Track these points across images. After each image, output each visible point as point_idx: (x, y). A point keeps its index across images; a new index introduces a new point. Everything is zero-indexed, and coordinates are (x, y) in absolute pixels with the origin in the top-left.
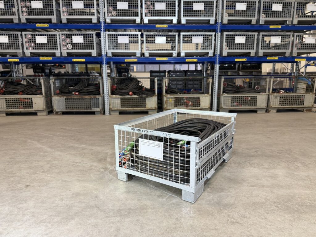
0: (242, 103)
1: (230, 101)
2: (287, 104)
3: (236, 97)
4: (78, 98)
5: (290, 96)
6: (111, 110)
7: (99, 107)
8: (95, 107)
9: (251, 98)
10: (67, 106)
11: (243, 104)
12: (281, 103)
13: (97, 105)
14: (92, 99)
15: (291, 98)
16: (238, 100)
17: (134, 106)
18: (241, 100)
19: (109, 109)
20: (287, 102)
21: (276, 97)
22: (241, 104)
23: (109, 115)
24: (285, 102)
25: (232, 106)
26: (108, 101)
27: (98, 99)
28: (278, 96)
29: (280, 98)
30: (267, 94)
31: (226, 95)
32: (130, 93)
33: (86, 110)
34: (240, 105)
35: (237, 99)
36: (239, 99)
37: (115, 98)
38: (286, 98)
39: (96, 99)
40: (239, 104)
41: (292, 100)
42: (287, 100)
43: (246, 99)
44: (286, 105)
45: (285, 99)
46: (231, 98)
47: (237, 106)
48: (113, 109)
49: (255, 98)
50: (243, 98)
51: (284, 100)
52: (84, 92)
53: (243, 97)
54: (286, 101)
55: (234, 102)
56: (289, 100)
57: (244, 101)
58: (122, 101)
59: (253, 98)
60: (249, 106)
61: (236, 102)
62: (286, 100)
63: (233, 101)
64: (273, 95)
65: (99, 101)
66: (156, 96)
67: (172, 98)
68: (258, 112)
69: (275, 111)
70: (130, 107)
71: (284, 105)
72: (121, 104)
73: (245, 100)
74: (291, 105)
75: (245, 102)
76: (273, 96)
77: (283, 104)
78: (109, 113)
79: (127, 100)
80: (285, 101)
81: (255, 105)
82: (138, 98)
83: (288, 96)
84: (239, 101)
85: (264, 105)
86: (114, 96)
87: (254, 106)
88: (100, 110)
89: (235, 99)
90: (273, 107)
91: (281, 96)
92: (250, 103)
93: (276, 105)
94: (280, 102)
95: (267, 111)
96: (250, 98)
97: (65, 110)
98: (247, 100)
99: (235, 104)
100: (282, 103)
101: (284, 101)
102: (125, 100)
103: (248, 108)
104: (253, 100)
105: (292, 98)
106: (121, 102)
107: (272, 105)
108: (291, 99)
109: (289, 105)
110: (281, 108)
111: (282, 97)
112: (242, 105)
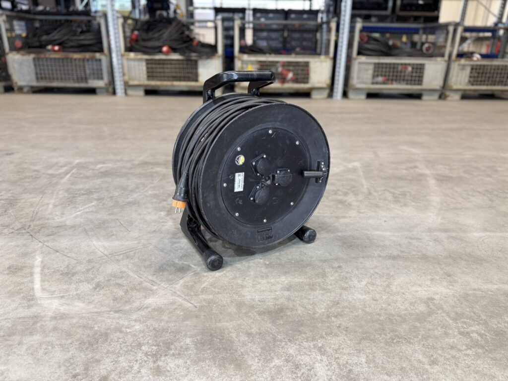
0: (394, 78)
1: (370, 72)
2: (483, 83)
3: (382, 64)
4: (59, 59)
5: (491, 66)
6: (127, 86)
7: (102, 78)
8: (94, 78)
9: (413, 68)
10: (39, 76)
11: (396, 80)
12: (472, 80)
13: (98, 74)
14: (88, 60)
15: (492, 71)
16: (386, 72)
17: (175, 77)
18: (393, 72)
19: (122, 83)
20: (483, 79)
21: (463, 67)
22: (392, 80)
23: (124, 95)
24: (479, 79)
25: (373, 83)
26: (120, 66)
27: (100, 60)
28: (468, 65)
29: (472, 69)
30: (445, 61)
31: (363, 59)
32: (165, 49)
33: (77, 85)
34: (390, 82)
35: (384, 70)
36: (388, 70)
37: (135, 60)
38: (484, 69)
39: (96, 60)
40: (388, 80)
41: (495, 75)
42: (484, 75)
43: (403, 70)
44: (480, 85)
45: (481, 71)
46: (371, 67)
47: (384, 83)
48: (131, 83)
49: (420, 69)
50: (397, 68)
51: (479, 73)
52: (72, 47)
53: (398, 64)
54: (482, 77)
55: (378, 76)
56: (488, 75)
57: (399, 74)
58: (150, 66)
59: (417, 68)
60: (407, 84)
61: (382, 75)
62: (483, 73)
63: (376, 74)
64: (457, 63)
65: (101, 65)
66: (219, 57)
67: (252, 63)
68: (424, 98)
69: (457, 97)
70: (165, 80)
71: (477, 85)
72: (148, 72)
73: (401, 72)
74: (491, 85)
75: (400, 76)
76: (459, 65)
77: (475, 83)
78: (123, 91)
79: (159, 64)
80: (480, 75)
81: (420, 82)
82: (182, 60)
83: (488, 66)
84: (387, 74)
85: (437, 83)
86: (132, 55)
87: (418, 84)
88: (106, 85)
89: (380, 69)
90: (455, 87)
91: (473, 66)
92: (409, 78)
93: (460, 84)
94: (470, 77)
95: (442, 96)
96: (410, 69)
97: (35, 83)
98: (405, 72)
99: (380, 79)
100: (474, 81)
101: (478, 77)
102: (155, 64)
103: (404, 89)
104: (416, 72)
105: (496, 71)
106: (148, 68)
107: (453, 84)
108: (494, 73)
109: (487, 85)
110: (470, 90)
111: (475, 67)
112: (394, 82)
